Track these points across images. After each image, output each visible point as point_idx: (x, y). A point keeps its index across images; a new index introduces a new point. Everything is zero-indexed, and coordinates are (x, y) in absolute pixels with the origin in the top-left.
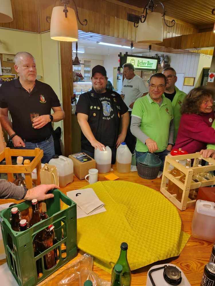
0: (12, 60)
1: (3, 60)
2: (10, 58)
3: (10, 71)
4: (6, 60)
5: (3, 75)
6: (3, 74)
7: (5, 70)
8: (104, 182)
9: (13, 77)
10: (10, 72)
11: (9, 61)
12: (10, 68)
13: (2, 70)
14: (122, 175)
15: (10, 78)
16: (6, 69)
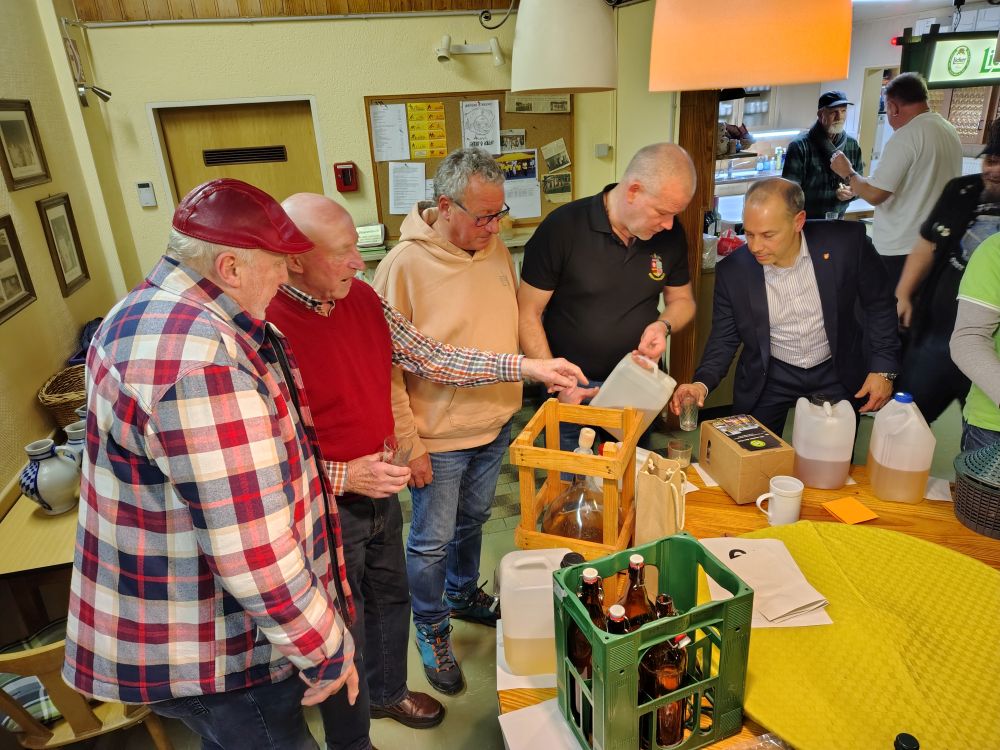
0: (529, 107)
1: (507, 108)
2: (525, 101)
3: (523, 140)
4: (513, 108)
5: (502, 155)
6: (504, 152)
7: (511, 138)
8: (822, 525)
9: (527, 157)
10: (522, 144)
11: (523, 109)
12: (522, 132)
13: (502, 138)
14: (892, 508)
15: (520, 162)
16: (511, 134)
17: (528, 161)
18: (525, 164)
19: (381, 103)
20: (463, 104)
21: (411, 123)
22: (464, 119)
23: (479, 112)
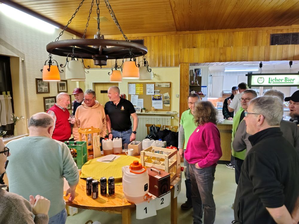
0: (161, 86)
1: (156, 86)
2: (160, 84)
3: (159, 92)
4: (157, 86)
6: (155, 94)
7: (157, 92)
9: (160, 96)
11: (159, 86)
12: (159, 91)
13: (154, 92)
15: (158, 97)
17: (160, 97)
18: (159, 97)
19: (131, 84)
20: (147, 84)
21: (136, 88)
22: (147, 87)
23: (150, 86)
